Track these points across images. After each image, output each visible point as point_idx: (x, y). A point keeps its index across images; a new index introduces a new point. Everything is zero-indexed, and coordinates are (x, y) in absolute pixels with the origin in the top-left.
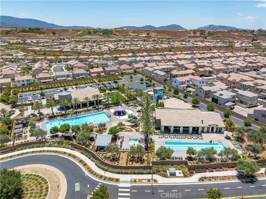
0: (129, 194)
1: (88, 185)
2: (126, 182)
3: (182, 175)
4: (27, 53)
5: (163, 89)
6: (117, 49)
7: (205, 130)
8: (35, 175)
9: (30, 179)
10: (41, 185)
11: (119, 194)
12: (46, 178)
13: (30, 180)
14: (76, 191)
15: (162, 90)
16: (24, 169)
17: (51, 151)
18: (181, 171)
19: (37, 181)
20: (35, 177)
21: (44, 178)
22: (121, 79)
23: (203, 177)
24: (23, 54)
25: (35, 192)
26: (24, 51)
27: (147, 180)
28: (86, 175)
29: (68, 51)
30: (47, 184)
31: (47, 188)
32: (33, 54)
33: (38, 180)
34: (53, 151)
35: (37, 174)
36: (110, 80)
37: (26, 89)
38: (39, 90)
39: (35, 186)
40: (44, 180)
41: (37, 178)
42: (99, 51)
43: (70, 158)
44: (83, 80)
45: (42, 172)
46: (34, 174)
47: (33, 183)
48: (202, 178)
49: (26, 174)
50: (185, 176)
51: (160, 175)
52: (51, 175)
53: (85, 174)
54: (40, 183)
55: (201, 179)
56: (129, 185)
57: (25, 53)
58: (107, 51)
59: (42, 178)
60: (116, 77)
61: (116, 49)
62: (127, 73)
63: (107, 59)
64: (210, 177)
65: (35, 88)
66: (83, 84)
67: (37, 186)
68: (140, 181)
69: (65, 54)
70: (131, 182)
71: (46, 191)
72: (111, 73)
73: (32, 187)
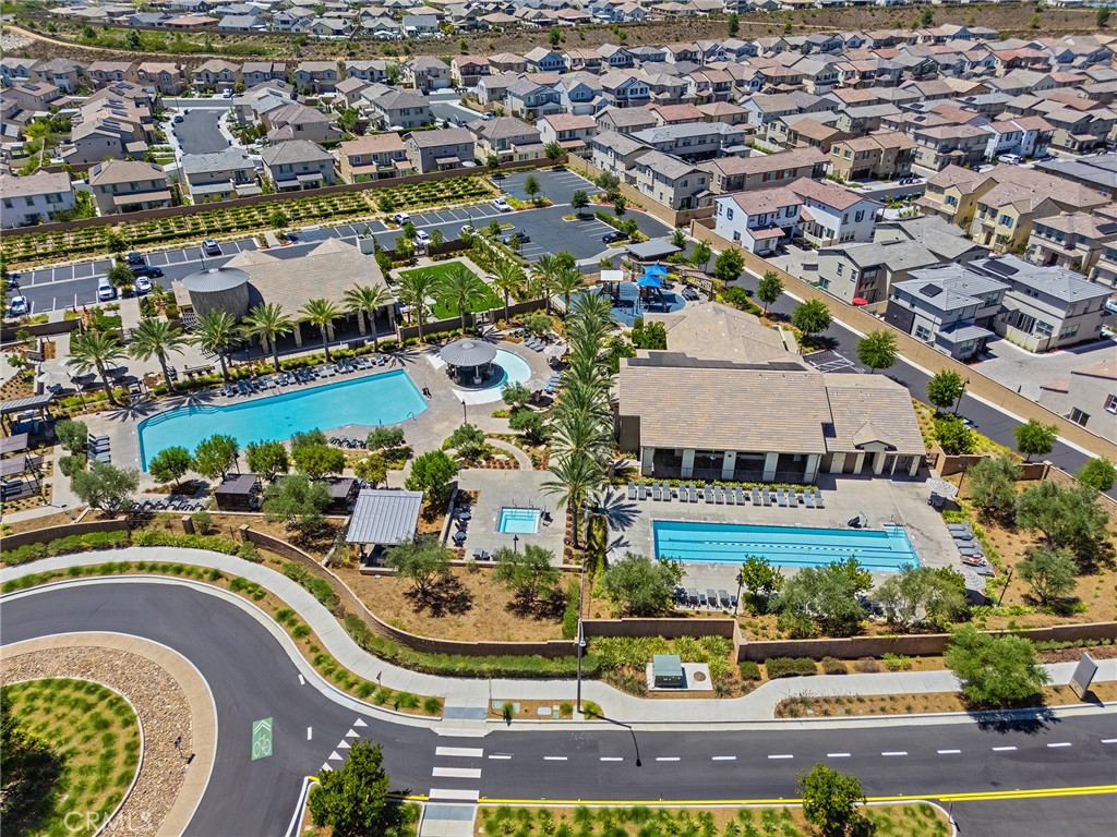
0: (476, 773)
1: (310, 730)
2: (470, 714)
3: (707, 685)
4: (49, 37)
5: (672, 254)
6: (479, 19)
7: (838, 465)
8: (84, 683)
9: (61, 704)
10: (107, 732)
11: (438, 772)
12: (127, 699)
13: (61, 710)
14: (255, 756)
15: (663, 257)
16: (37, 656)
17: (153, 568)
18: (704, 668)
19: (89, 714)
20: (80, 695)
21: (119, 699)
22: (486, 193)
23: (798, 696)
24: (28, 38)
25: (80, 765)
26: (32, 26)
27: (556, 708)
28: (303, 682)
29: (246, 29)
30: (131, 728)
31: (132, 747)
32: (76, 42)
33: (93, 711)
34: (165, 569)
35: (91, 681)
36: (436, 200)
37: (44, 241)
38: (103, 246)
39: (81, 736)
40: (120, 708)
41: (92, 699)
42: (392, 30)
43: (240, 601)
44: (310, 195)
45: (113, 669)
46: (78, 678)
47: (72, 723)
48: (793, 701)
49: (42, 677)
50: (721, 692)
51: (616, 683)
52: (153, 685)
53: (300, 676)
54: (105, 725)
55: (789, 708)
56: (480, 729)
57: (39, 33)
58: (432, 30)
59: (111, 701)
60: (465, 180)
61: (472, 22)
62: (516, 159)
63: (430, 78)
64: (827, 701)
65: (90, 236)
66: (313, 217)
67: (88, 739)
68: (530, 708)
69: (231, 42)
70: (492, 713)
71: (126, 763)
72: (439, 161)
73: (67, 740)
